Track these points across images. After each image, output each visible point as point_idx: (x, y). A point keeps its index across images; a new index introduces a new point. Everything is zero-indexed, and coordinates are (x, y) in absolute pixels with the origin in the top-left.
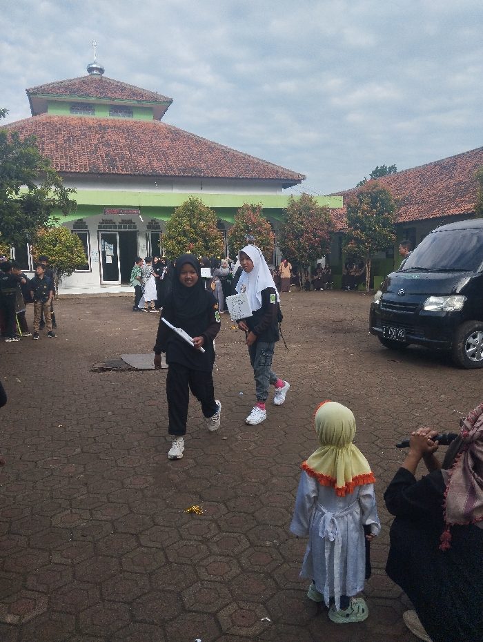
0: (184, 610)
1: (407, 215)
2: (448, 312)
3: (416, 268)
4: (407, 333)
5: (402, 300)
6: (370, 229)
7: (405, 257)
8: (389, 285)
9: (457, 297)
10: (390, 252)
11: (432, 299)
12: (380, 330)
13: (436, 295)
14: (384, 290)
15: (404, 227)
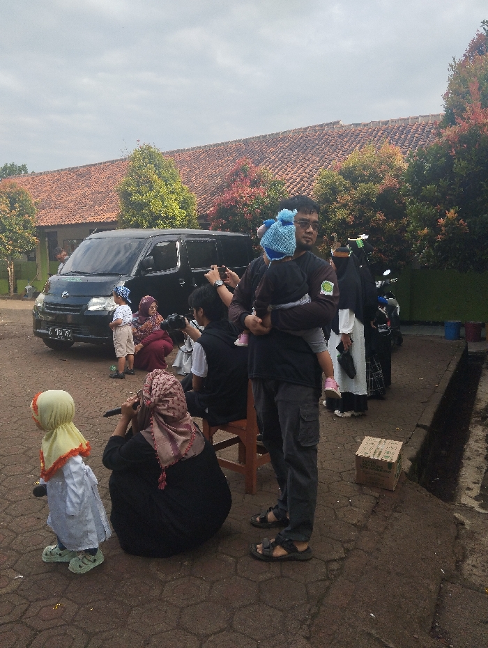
1: (49, 218)
3: (75, 272)
4: (73, 332)
5: (66, 302)
7: (64, 261)
8: (49, 288)
10: (32, 255)
11: (94, 300)
12: (47, 332)
13: (97, 296)
14: (46, 293)
15: (46, 231)
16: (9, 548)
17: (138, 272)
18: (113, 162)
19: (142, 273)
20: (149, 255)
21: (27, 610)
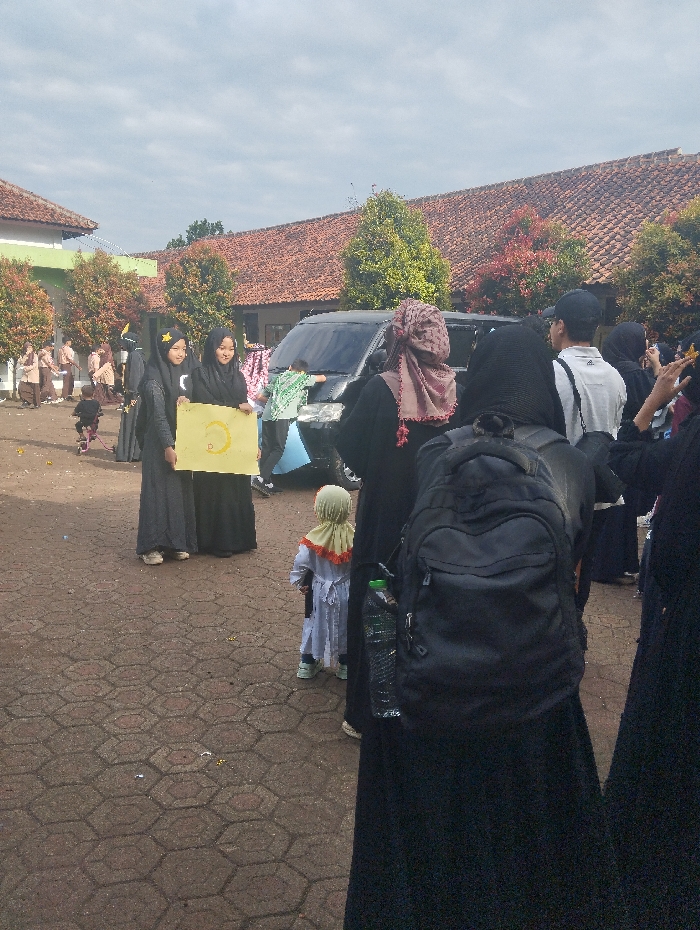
0: (107, 764)
1: (250, 295)
2: (324, 424)
6: (200, 311)
9: (335, 406)
15: (245, 312)
16: (195, 716)
17: (365, 370)
18: (335, 216)
19: (371, 371)
20: (381, 347)
21: (216, 794)
